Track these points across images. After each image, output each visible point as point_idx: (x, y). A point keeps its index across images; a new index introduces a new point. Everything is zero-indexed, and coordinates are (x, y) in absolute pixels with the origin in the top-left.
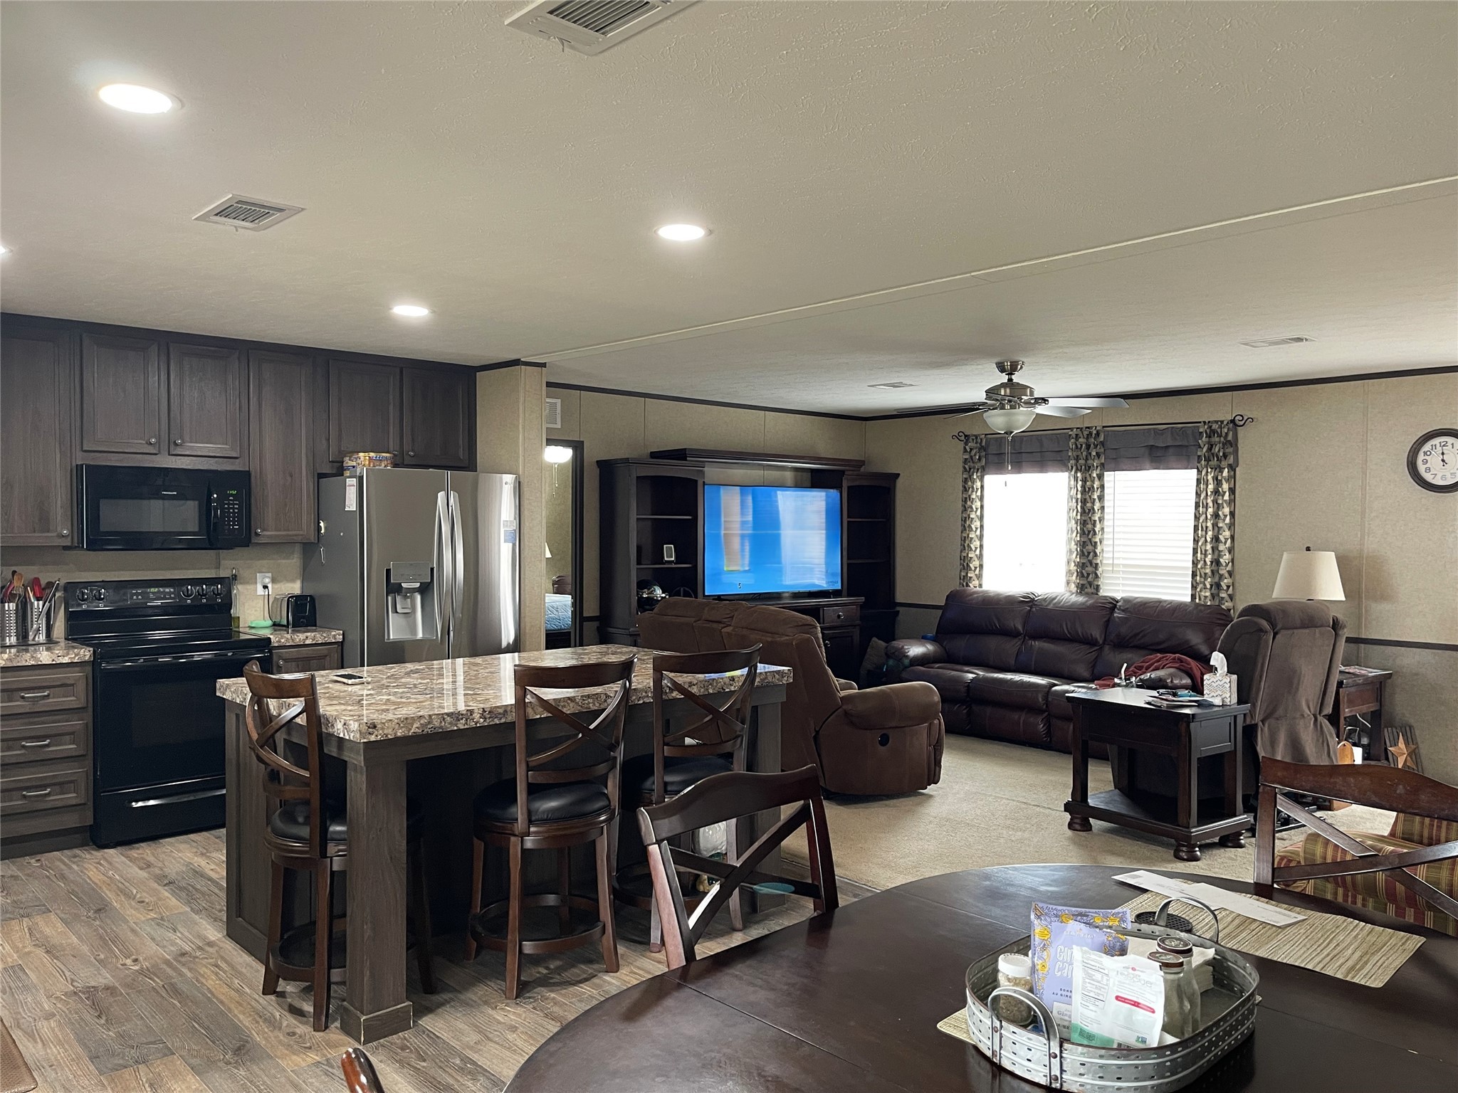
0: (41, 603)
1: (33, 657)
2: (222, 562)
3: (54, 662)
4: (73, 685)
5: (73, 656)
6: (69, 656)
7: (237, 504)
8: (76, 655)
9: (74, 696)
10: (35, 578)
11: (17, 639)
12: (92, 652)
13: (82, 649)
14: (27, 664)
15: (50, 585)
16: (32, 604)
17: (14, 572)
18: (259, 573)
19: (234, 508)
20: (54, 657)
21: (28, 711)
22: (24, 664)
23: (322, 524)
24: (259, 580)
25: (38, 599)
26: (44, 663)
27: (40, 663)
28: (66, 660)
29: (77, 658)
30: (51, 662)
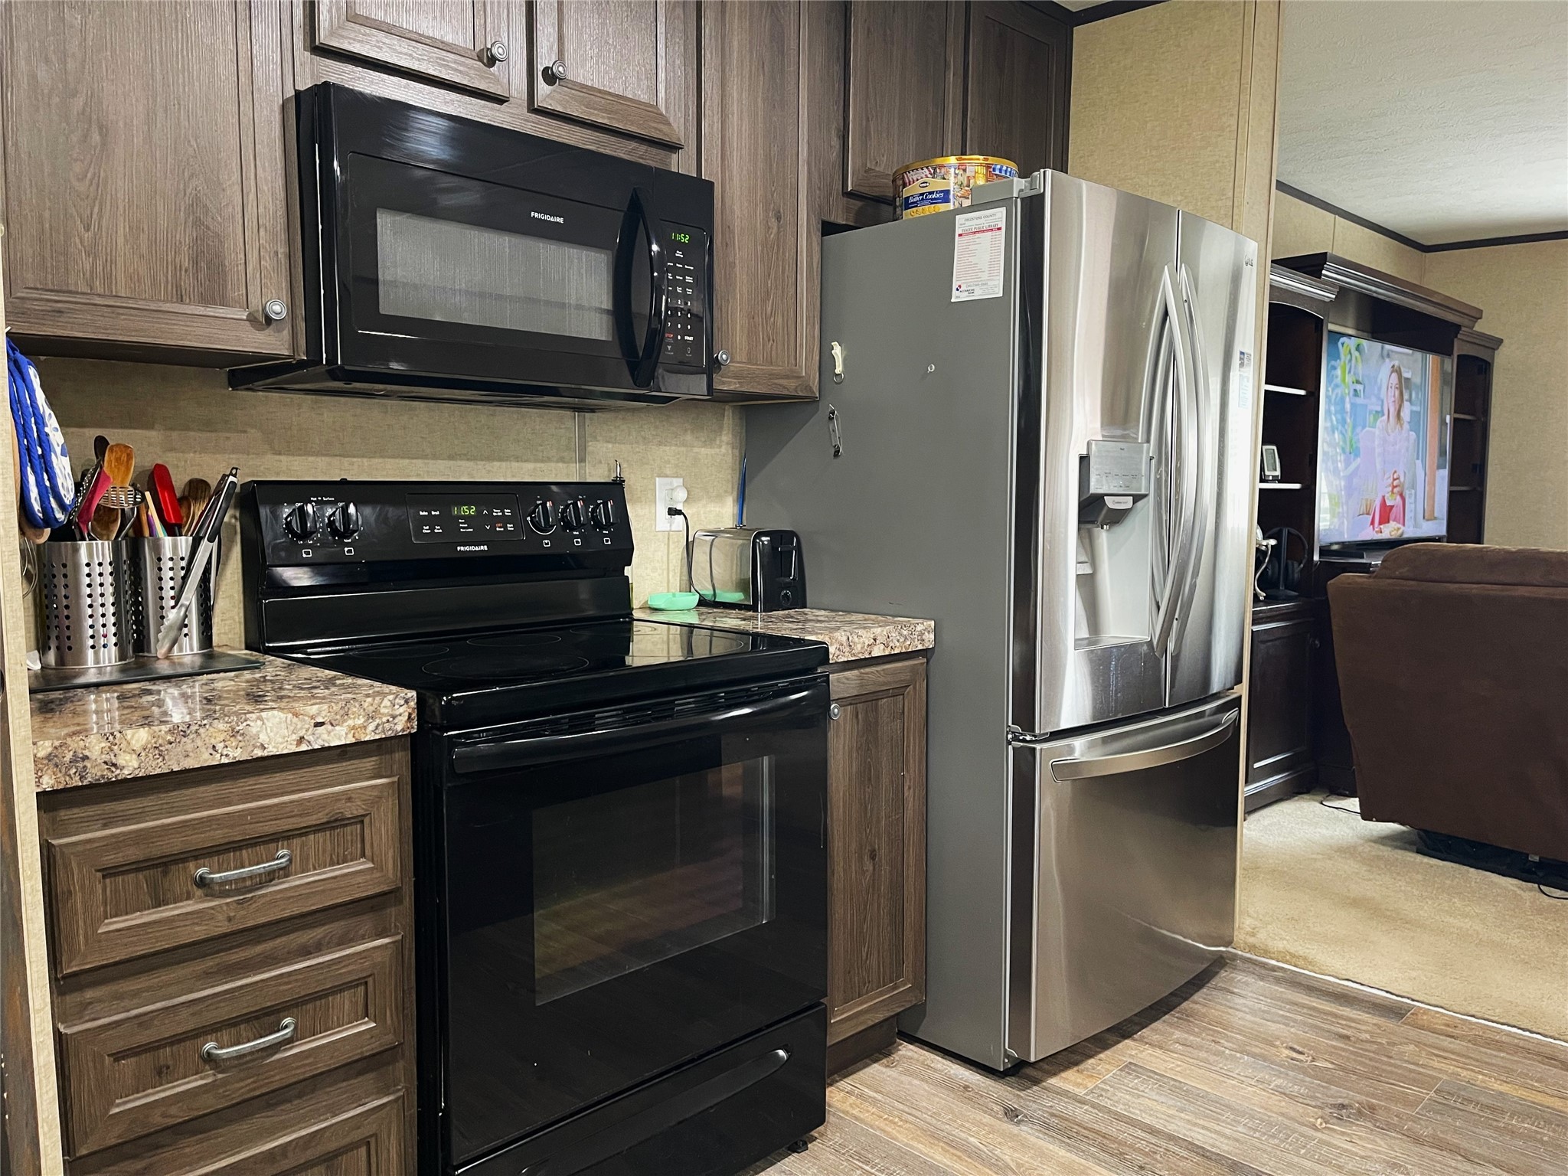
0: (184, 542)
1: (234, 733)
2: (592, 446)
3: (304, 748)
4: (360, 820)
5: (360, 721)
6: (350, 722)
7: (689, 273)
8: (370, 717)
9: (363, 855)
10: (158, 466)
11: (122, 656)
12: (413, 704)
13: (384, 695)
14: (216, 760)
15: (198, 488)
16: (157, 548)
17: (101, 444)
18: (659, 476)
19: (685, 285)
20: (304, 727)
21: (225, 928)
22: (206, 759)
23: (837, 351)
24: (661, 494)
25: (172, 530)
26: (272, 750)
27: (259, 753)
28: (339, 736)
29: (371, 727)
30: (293, 749)
